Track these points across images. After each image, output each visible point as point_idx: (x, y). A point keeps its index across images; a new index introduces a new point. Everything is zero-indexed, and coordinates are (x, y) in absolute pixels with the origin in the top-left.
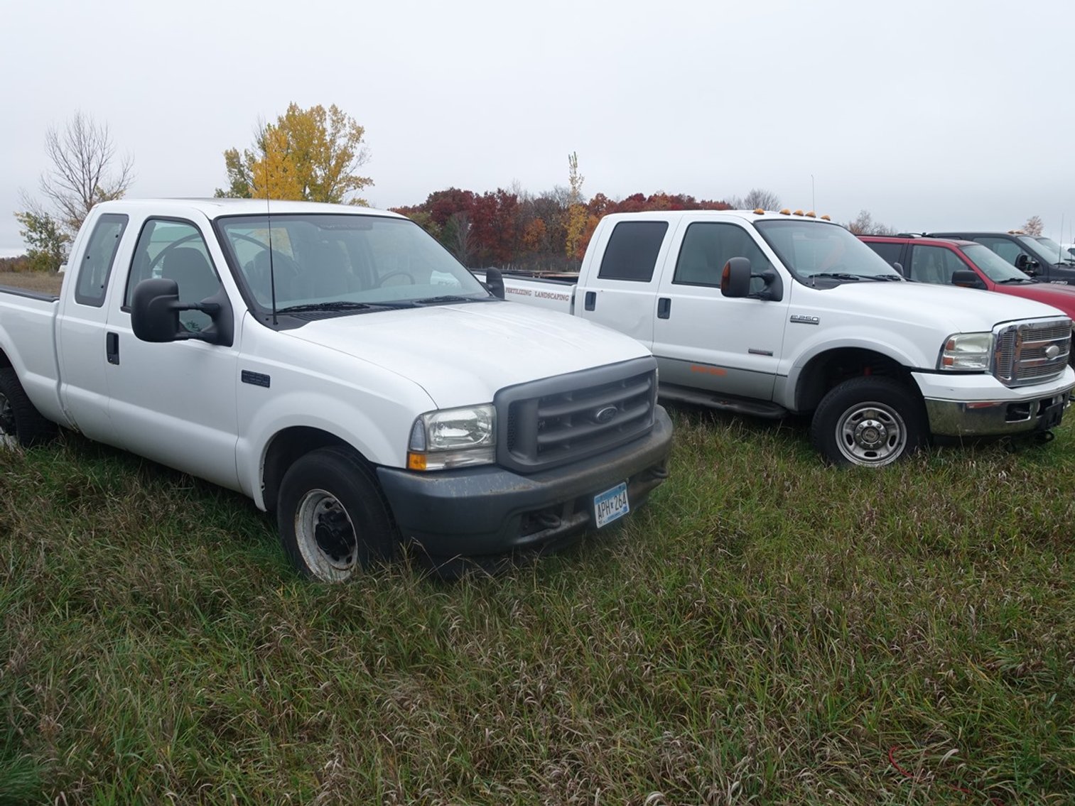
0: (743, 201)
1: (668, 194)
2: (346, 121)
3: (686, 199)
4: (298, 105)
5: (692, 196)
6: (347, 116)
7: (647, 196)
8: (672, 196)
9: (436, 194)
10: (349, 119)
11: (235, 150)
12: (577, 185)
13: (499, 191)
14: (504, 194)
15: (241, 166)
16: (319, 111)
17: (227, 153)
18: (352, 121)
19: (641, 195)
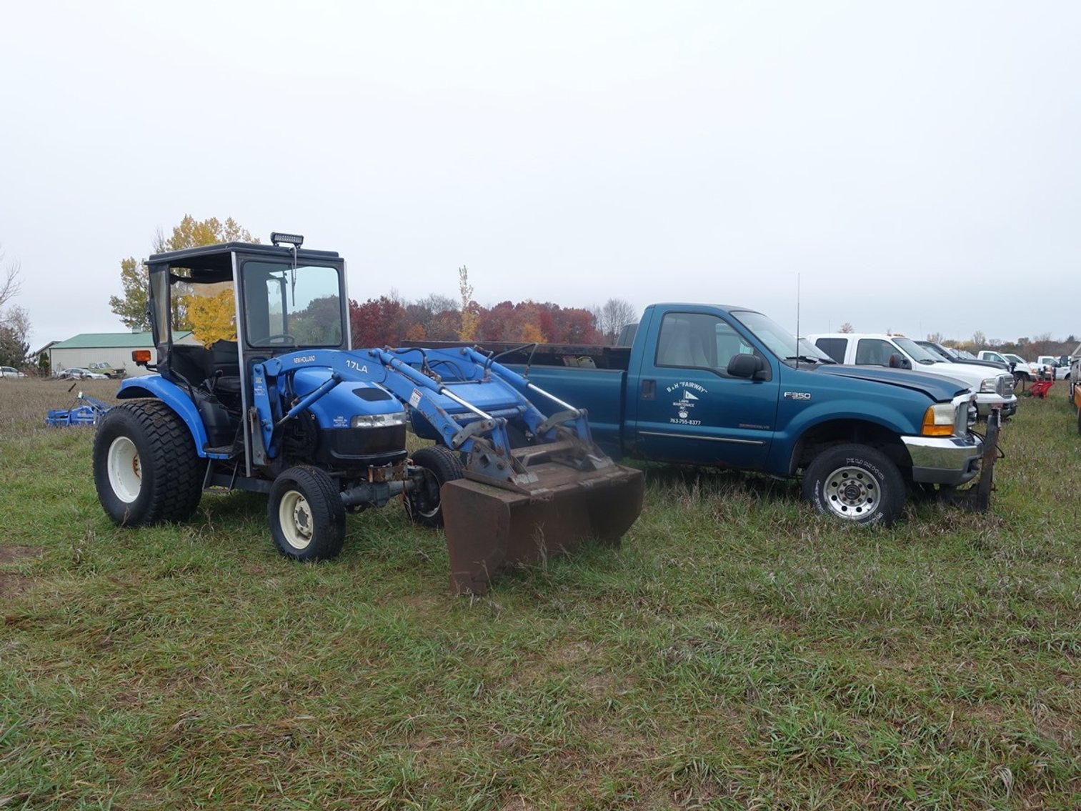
0: (602, 309)
1: (535, 302)
2: (240, 233)
3: (552, 307)
4: (193, 217)
5: (557, 304)
6: (241, 229)
7: (515, 304)
8: (538, 304)
9: (317, 300)
10: (243, 231)
11: (133, 260)
12: (467, 295)
13: (383, 299)
14: (388, 302)
15: (137, 274)
16: (214, 222)
17: (124, 262)
18: (245, 233)
19: (510, 303)
